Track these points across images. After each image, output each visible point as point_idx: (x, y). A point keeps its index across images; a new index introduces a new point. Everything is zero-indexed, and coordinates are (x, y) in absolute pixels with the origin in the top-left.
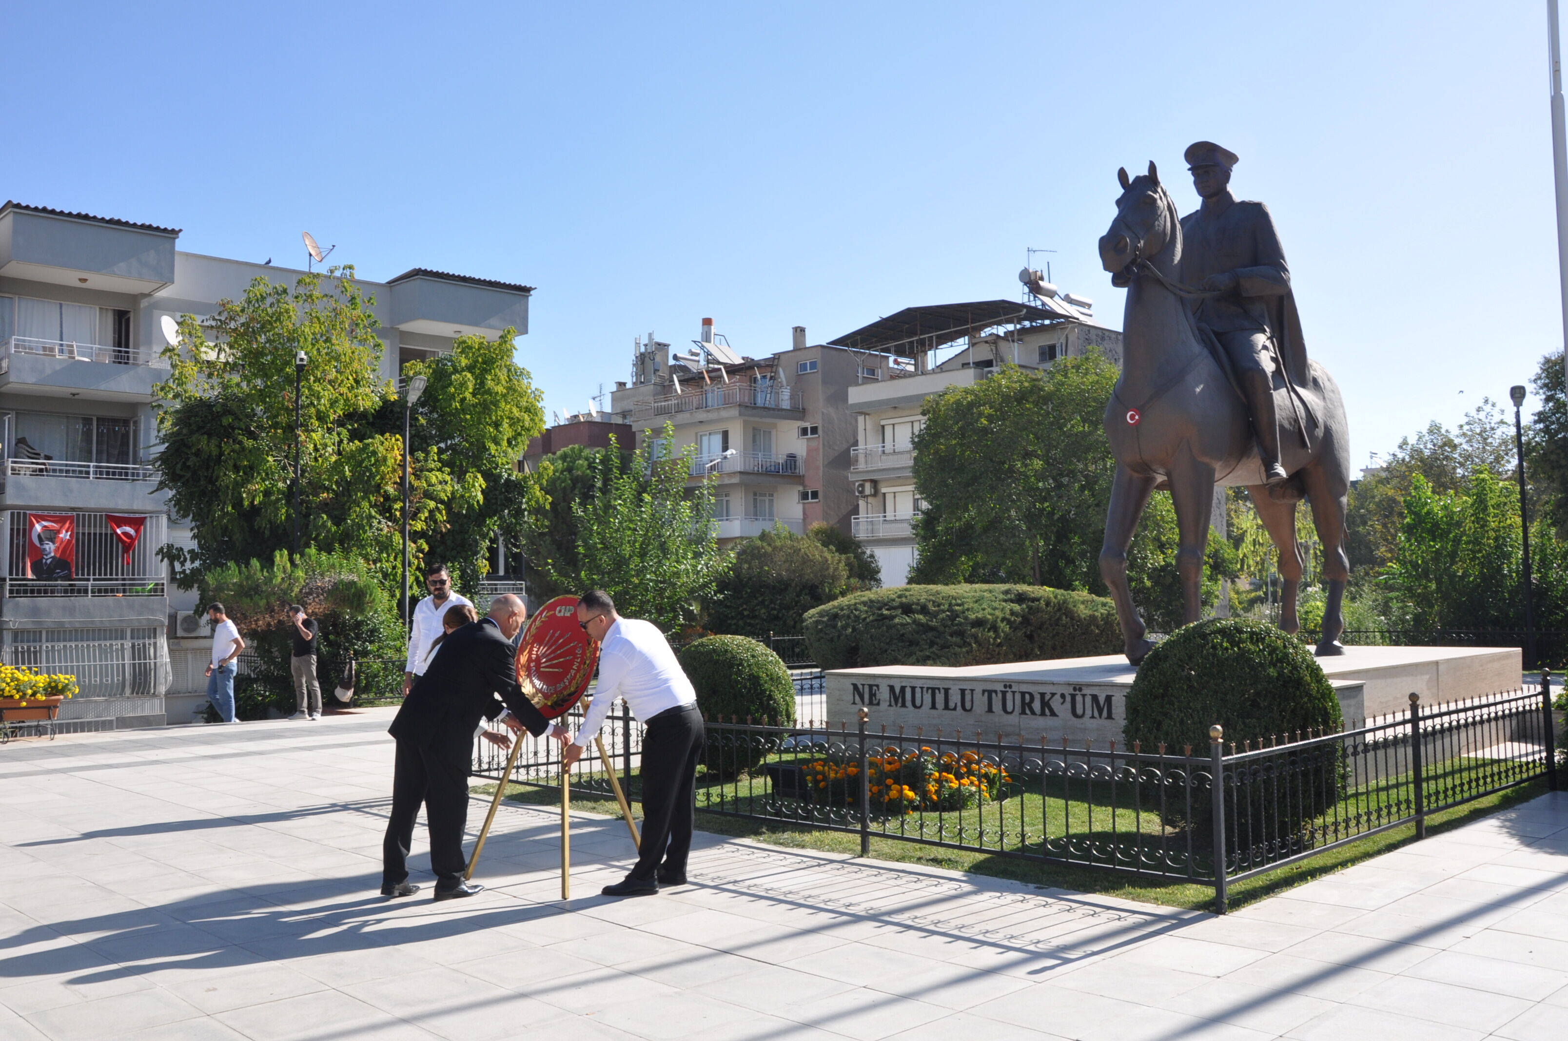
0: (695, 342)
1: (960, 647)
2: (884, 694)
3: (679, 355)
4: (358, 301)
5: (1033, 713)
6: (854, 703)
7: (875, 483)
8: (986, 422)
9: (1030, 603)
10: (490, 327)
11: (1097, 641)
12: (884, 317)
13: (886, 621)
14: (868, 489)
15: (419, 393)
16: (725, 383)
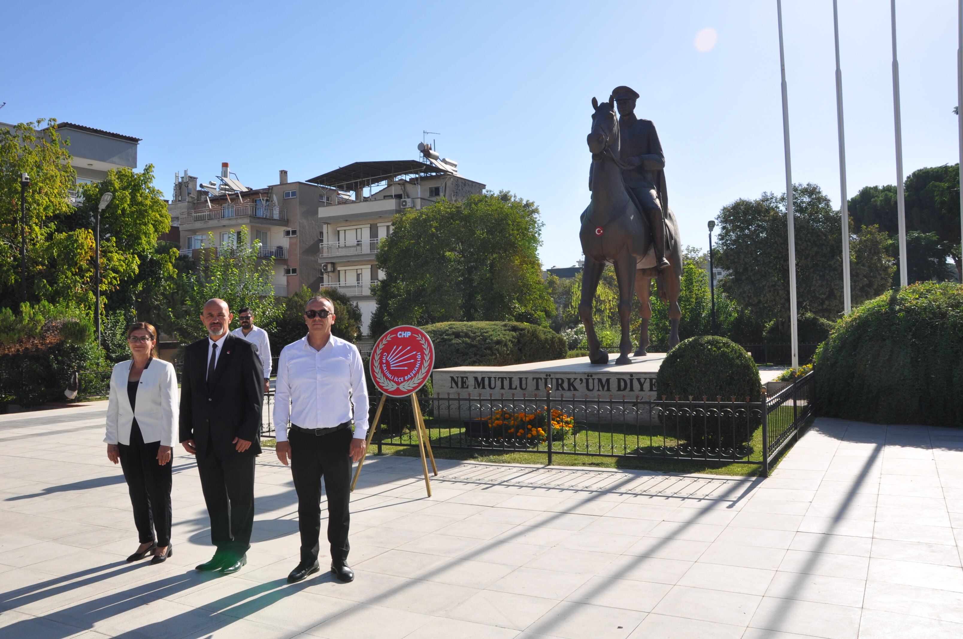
0: (218, 177)
1: (492, 356)
2: (471, 382)
3: (203, 184)
5: (563, 389)
6: (452, 387)
7: (333, 264)
8: (434, 231)
9: (520, 331)
10: (113, 162)
12: (341, 167)
13: (447, 342)
14: (330, 268)
15: (106, 204)
16: (240, 203)
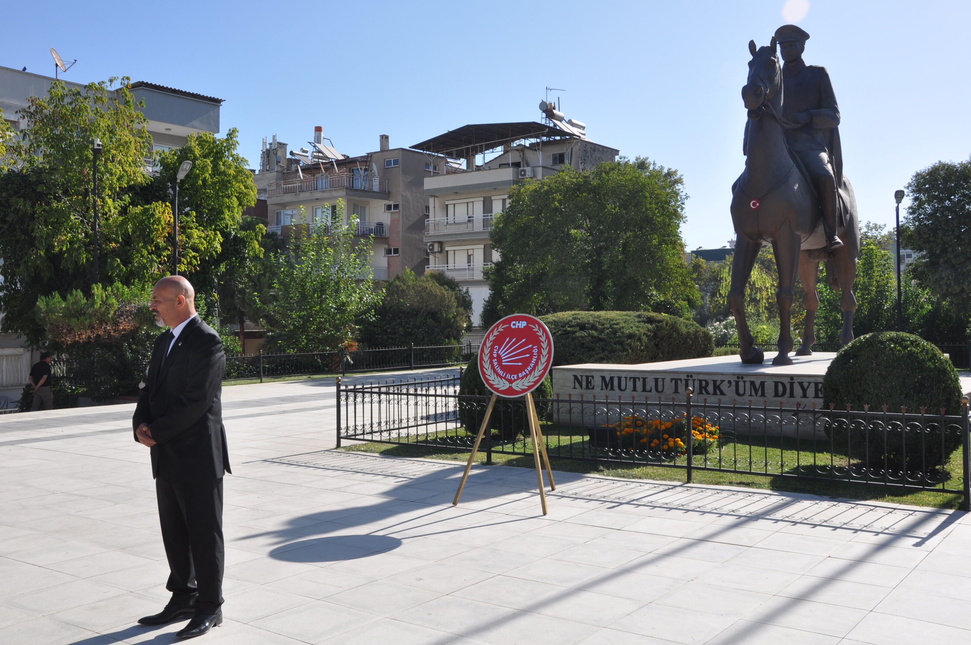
0: (310, 143)
1: (622, 351)
2: (597, 382)
3: (294, 152)
4: (131, 103)
5: (708, 393)
6: (575, 388)
7: (441, 244)
8: (557, 204)
9: (657, 324)
10: (193, 127)
12: (451, 130)
13: (570, 335)
14: (436, 248)
16: (336, 172)
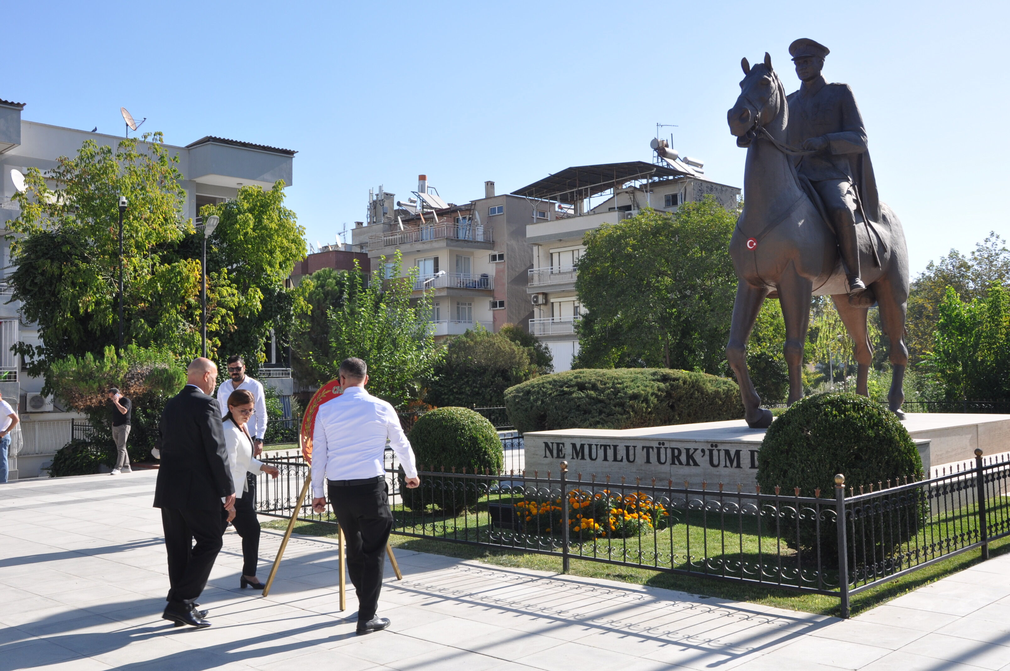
1: (622, 414)
2: (568, 450)
3: (401, 202)
4: (166, 159)
5: (681, 463)
6: (546, 457)
7: (545, 295)
8: (631, 250)
9: (672, 382)
10: (264, 180)
11: (721, 410)
13: (567, 396)
14: (541, 299)
15: (213, 229)
16: (436, 223)
